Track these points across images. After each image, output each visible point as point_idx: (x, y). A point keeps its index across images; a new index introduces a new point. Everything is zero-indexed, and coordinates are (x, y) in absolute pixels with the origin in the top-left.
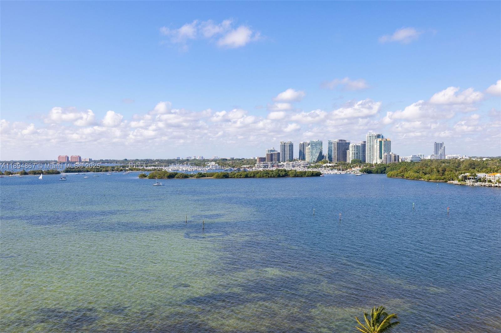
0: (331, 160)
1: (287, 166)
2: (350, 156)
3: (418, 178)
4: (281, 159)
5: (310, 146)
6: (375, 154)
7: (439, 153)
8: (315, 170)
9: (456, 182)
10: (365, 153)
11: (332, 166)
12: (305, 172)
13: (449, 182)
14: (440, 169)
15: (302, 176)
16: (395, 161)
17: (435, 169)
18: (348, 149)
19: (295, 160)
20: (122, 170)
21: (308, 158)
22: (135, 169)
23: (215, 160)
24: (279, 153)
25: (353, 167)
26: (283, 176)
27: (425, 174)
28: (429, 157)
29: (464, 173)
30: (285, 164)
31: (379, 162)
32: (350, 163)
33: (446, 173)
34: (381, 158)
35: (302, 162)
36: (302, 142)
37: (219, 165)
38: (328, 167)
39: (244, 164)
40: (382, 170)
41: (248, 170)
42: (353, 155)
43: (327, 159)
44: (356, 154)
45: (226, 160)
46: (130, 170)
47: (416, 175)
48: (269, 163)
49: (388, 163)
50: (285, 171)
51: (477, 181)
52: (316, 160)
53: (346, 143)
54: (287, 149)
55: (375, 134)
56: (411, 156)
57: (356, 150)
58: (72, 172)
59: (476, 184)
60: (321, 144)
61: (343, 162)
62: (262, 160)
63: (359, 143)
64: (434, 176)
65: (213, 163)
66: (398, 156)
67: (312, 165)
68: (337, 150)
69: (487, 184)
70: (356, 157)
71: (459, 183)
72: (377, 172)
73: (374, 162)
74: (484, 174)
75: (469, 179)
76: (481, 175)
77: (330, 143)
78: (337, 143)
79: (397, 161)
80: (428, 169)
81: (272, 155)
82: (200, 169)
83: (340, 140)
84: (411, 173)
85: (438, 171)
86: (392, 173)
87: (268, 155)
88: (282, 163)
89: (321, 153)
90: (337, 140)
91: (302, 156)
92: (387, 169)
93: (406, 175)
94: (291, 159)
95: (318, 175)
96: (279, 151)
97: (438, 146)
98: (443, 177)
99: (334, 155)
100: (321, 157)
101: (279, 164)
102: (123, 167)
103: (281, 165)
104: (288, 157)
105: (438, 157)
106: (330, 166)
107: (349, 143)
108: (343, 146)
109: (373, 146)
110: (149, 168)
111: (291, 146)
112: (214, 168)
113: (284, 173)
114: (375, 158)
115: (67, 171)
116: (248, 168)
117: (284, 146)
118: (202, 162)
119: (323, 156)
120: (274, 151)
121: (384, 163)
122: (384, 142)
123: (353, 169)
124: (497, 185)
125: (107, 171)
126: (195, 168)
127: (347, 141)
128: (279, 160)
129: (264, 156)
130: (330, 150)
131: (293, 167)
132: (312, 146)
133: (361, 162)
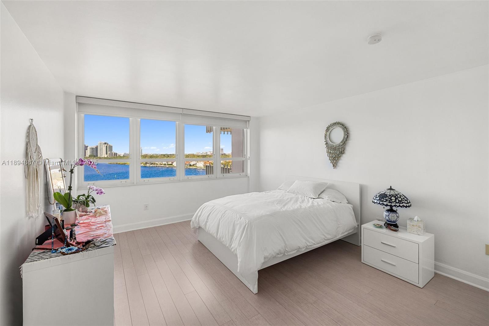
2: (88, 153)
6: (103, 152)
18: (87, 149)
34: (107, 154)
44: (92, 152)
51: (152, 164)
55: (104, 142)
56: (124, 153)
59: (151, 166)
69: (156, 165)
71: (144, 165)
73: (103, 156)
75: (148, 163)
79: (116, 156)
107: (88, 146)
109: (102, 149)
121: (109, 156)
127: (86, 145)
133: (95, 156)
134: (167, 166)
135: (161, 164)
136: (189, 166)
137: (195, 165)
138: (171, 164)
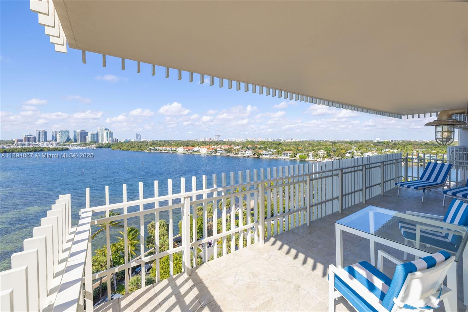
0: (76, 141)
1: (42, 145)
2: (89, 139)
3: (128, 150)
4: (36, 141)
5: (60, 133)
6: (104, 138)
7: (138, 138)
8: (64, 147)
9: (146, 151)
10: (98, 138)
11: (77, 145)
12: (57, 148)
13: (143, 151)
14: (139, 145)
15: (54, 151)
17: (136, 146)
18: (87, 135)
19: (48, 141)
21: (59, 140)
24: (35, 138)
25: (91, 145)
26: (39, 151)
27: (132, 148)
28: (133, 140)
29: (150, 147)
30: (40, 143)
31: (107, 142)
32: (89, 142)
33: (142, 147)
34: (108, 140)
35: (54, 143)
36: (54, 131)
38: (74, 145)
39: (2, 144)
40: (109, 146)
41: (7, 147)
42: (91, 139)
43: (73, 141)
44: (92, 138)
47: (127, 148)
48: (27, 143)
49: (112, 143)
50: (41, 148)
51: (156, 150)
52: (65, 141)
53: (86, 132)
54: (42, 135)
55: (104, 128)
56: (124, 140)
57: (92, 136)
59: (155, 152)
60: (69, 132)
61: (84, 143)
62: (19, 141)
63: (95, 133)
64: (136, 149)
66: (117, 139)
67: (62, 144)
68: (80, 136)
69: (160, 151)
70: (92, 140)
71: (148, 151)
72: (106, 147)
73: (104, 142)
74: (158, 147)
75: (152, 149)
76: (157, 148)
77: (75, 132)
78: (80, 132)
79: (117, 142)
80: (133, 146)
81: (29, 138)
83: (82, 131)
84: (124, 148)
85: (138, 146)
86: (114, 147)
87: (25, 138)
88: (38, 143)
89: (68, 137)
90: (79, 131)
91: (54, 138)
92: (111, 146)
93: (122, 148)
94: (45, 140)
95: (67, 149)
96: (35, 136)
97: (137, 135)
98: (140, 149)
99: (78, 138)
100: (68, 140)
101: (35, 144)
104: (42, 139)
105: (138, 140)
106: (75, 145)
107: (88, 132)
108: (84, 134)
109: (103, 135)
111: (45, 133)
113: (40, 149)
114: (104, 140)
116: (7, 146)
117: (39, 133)
119: (70, 140)
120: (31, 135)
121: (110, 142)
122: (109, 132)
123: (91, 146)
124: (164, 151)
127: (87, 131)
128: (35, 141)
129: (22, 138)
130: (75, 136)
131: (47, 145)
132: (61, 133)
133: (95, 142)
134: (171, 152)
135: (165, 151)
136: (192, 152)
137: (198, 151)
138: (175, 151)
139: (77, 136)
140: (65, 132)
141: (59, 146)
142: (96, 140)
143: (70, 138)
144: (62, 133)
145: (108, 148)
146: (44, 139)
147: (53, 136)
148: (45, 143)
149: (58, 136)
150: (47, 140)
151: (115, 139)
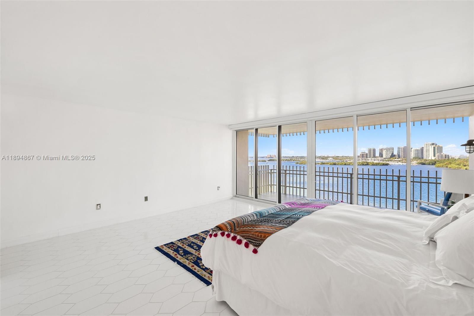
0: (399, 157)
5: (385, 150)
8: (387, 162)
10: (423, 154)
11: (400, 160)
12: (379, 163)
15: (377, 165)
16: (446, 158)
20: (289, 161)
21: (384, 156)
22: (295, 160)
23: (332, 157)
24: (367, 154)
27: (465, 166)
30: (370, 159)
31: (433, 158)
32: (412, 158)
35: (380, 158)
36: (381, 148)
37: (334, 159)
39: (347, 159)
40: (434, 163)
42: (414, 155)
43: (397, 157)
45: (339, 157)
46: (293, 160)
48: (362, 159)
49: (440, 159)
52: (389, 157)
53: (410, 148)
54: (372, 152)
57: (416, 152)
58: (272, 161)
60: (393, 149)
65: (331, 158)
67: (386, 160)
68: (404, 152)
70: (416, 156)
72: (429, 164)
77: (399, 148)
81: (363, 154)
82: (324, 161)
83: (405, 147)
84: (453, 165)
86: (439, 165)
87: (361, 154)
89: (393, 154)
90: (403, 147)
91: (381, 155)
92: (437, 162)
93: (450, 166)
94: (374, 157)
95: (387, 165)
99: (401, 154)
100: (393, 156)
101: (366, 159)
102: (291, 159)
103: (367, 160)
104: (372, 155)
106: (398, 160)
110: (302, 160)
111: (374, 150)
112: (331, 161)
115: (269, 161)
116: (349, 160)
117: (370, 150)
118: (326, 158)
119: (395, 156)
120: (365, 153)
122: (437, 147)
125: (284, 161)
126: (322, 160)
128: (367, 157)
129: (359, 155)
130: (399, 152)
131: (374, 160)
139: (401, 153)
140: (389, 149)
141: (383, 161)
142: (420, 156)
143: (394, 154)
144: (387, 149)
145: (433, 164)
146: (373, 155)
147: (380, 153)
148: (373, 159)
149: (384, 153)
150: (376, 156)
151: (444, 155)
